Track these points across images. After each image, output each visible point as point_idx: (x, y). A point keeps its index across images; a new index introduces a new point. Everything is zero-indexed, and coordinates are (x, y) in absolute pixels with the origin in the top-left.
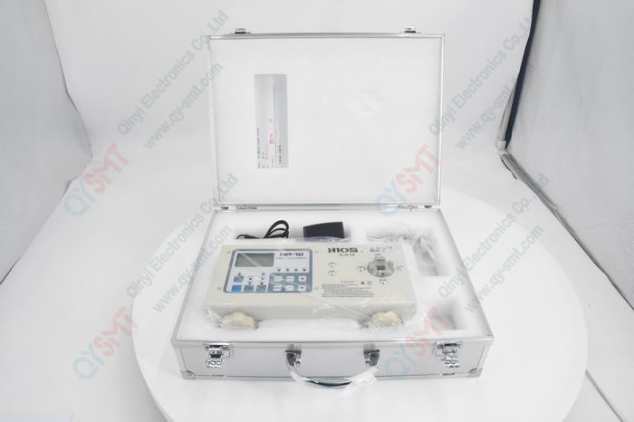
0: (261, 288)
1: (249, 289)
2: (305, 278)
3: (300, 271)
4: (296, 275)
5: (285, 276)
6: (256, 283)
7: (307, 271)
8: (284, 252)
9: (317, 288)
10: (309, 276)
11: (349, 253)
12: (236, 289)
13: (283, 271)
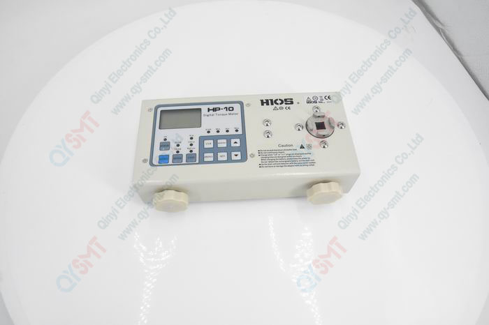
0: (191, 158)
1: (178, 158)
2: (238, 141)
3: (232, 132)
4: (228, 138)
5: (215, 139)
6: (184, 151)
7: (240, 132)
8: (211, 107)
9: (252, 156)
10: (243, 138)
11: (284, 105)
12: (163, 160)
13: (213, 133)
